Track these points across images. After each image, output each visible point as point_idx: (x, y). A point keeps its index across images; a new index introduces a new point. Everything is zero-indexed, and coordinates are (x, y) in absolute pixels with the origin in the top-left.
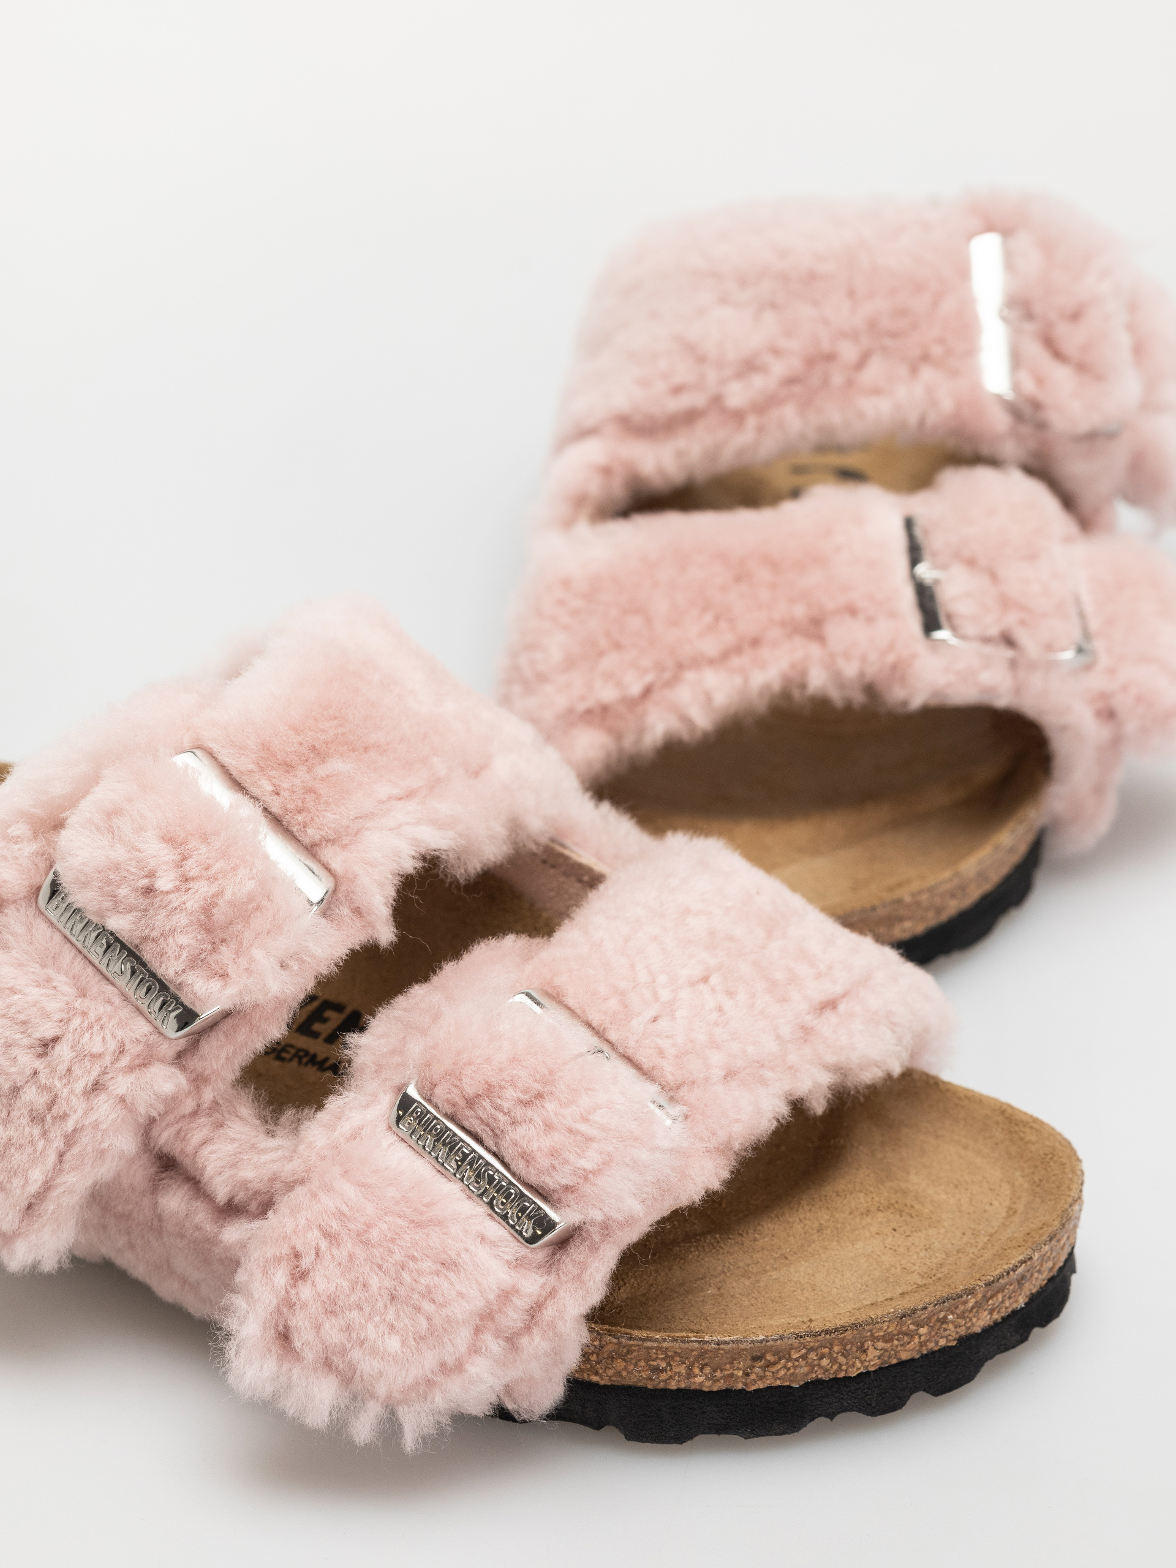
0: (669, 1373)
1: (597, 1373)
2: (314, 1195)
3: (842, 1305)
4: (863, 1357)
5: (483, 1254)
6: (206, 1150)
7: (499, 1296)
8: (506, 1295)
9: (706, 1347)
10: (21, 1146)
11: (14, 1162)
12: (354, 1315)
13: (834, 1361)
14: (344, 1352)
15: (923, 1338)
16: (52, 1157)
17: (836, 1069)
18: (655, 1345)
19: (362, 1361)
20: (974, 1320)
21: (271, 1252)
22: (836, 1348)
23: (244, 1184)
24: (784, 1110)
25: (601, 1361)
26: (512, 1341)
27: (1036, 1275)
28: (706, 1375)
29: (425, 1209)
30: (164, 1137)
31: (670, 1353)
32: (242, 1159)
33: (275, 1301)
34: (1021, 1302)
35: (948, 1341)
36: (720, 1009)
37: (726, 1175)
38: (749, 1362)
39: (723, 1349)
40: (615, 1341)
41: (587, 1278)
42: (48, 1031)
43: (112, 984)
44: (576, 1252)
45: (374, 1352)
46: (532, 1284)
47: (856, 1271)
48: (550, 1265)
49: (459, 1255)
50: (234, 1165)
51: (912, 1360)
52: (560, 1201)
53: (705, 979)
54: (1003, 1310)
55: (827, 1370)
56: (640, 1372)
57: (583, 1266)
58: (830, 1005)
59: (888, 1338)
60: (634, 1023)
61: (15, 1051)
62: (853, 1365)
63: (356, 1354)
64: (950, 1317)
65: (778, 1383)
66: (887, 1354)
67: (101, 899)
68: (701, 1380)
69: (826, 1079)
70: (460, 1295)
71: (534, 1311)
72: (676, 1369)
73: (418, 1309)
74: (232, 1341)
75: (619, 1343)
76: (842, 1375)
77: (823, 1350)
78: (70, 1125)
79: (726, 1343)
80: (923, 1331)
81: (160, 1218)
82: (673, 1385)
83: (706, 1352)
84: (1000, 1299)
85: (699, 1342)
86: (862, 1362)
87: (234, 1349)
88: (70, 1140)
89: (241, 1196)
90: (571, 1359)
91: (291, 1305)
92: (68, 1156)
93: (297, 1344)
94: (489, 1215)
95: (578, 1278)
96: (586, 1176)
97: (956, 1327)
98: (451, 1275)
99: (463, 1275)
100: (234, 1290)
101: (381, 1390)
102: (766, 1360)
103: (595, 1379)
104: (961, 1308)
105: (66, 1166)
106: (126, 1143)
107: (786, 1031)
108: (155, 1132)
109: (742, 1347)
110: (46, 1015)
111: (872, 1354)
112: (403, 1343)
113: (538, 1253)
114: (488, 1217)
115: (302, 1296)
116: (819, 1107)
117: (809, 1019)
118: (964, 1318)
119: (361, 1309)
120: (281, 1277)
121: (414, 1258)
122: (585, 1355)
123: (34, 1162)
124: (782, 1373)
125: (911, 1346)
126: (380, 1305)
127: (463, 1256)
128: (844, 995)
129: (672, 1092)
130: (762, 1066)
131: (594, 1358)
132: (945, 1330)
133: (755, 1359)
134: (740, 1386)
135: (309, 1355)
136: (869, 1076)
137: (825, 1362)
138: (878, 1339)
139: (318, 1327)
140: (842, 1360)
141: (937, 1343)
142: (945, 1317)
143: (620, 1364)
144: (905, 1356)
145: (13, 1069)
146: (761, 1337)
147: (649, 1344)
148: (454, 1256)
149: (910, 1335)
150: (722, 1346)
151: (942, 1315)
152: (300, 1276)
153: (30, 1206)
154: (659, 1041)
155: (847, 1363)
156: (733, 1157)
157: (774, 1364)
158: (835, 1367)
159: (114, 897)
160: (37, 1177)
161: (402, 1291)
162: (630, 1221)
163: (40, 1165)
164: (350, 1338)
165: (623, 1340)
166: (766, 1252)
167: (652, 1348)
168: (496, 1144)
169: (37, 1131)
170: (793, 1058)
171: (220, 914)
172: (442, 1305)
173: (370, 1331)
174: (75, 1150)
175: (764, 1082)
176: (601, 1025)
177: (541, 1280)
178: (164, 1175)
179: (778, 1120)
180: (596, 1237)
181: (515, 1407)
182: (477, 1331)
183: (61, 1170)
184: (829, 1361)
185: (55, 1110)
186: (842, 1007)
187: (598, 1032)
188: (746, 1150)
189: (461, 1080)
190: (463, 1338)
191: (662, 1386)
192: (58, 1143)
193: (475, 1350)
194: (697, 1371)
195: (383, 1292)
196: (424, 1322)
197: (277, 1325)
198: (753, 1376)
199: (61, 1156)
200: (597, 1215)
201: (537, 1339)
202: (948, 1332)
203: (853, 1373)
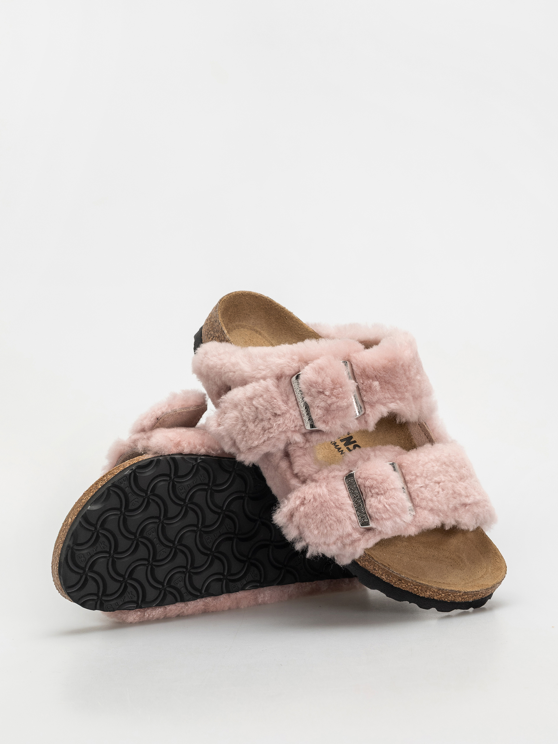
0: (377, 572)
1: (360, 562)
2: (316, 486)
3: (428, 577)
4: (425, 593)
5: (348, 522)
6: (298, 459)
7: (347, 534)
8: (350, 535)
9: (389, 571)
10: (256, 434)
11: (252, 436)
12: (310, 520)
13: (418, 590)
14: (304, 527)
15: (442, 596)
16: (262, 441)
17: (457, 521)
18: (378, 564)
19: (306, 532)
20: (457, 599)
21: (299, 494)
22: (420, 588)
23: (303, 472)
24: (440, 525)
25: (363, 560)
26: (344, 545)
27: (478, 596)
28: (386, 577)
29: (341, 504)
30: (291, 449)
31: (380, 568)
32: (305, 466)
33: (294, 506)
34: (471, 600)
35: (448, 600)
36: (438, 492)
37: (417, 533)
38: (397, 580)
39: (393, 574)
40: (369, 557)
41: (369, 541)
42: (279, 412)
43: (298, 407)
44: (370, 534)
45: (310, 531)
46: (356, 535)
47: (436, 571)
48: (362, 534)
49: (342, 520)
50: (302, 466)
51: (437, 600)
52: (373, 520)
53: (439, 483)
54: (466, 600)
55: (415, 592)
56: (370, 568)
57: (370, 538)
58: (465, 505)
59: (434, 592)
60: (416, 485)
61: (267, 411)
62: (422, 594)
63: (306, 529)
64: (451, 595)
65: (402, 588)
66: (431, 595)
67: (306, 389)
68: (384, 577)
69: (453, 523)
70: (338, 529)
71: (353, 542)
72: (379, 572)
73: (326, 527)
74: (279, 509)
75: (369, 559)
76: (418, 594)
77: (417, 587)
78: (271, 436)
79: (394, 573)
80: (443, 595)
81: (278, 467)
82: (377, 575)
83: (389, 572)
84: (466, 597)
85: (388, 569)
86: (424, 594)
87: (279, 511)
88: (269, 439)
89: (300, 474)
90: (357, 557)
91: (297, 510)
92: (266, 442)
93: (294, 519)
94: (355, 514)
95: (367, 541)
96: (382, 519)
97: (451, 598)
98: (338, 524)
99: (341, 525)
100: (286, 498)
101: (307, 541)
102: (402, 582)
103: (359, 563)
104: (455, 594)
105: (264, 444)
106: (282, 446)
107: (451, 506)
108: (289, 446)
109: (398, 576)
110: (280, 409)
111: (428, 593)
112: (318, 533)
113: (362, 529)
114: (354, 514)
115: (301, 510)
116: (447, 528)
117: (457, 506)
118: (454, 597)
119: (313, 520)
120: (298, 502)
121: (331, 515)
122: (360, 557)
123: (257, 439)
124: (404, 586)
125: (438, 597)
126: (318, 522)
127: (343, 521)
128: (469, 504)
129: (415, 506)
130: (441, 512)
131: (362, 558)
132: (449, 597)
133: (399, 580)
134: (392, 584)
135: (295, 523)
136: (463, 527)
137: (415, 589)
138: (431, 591)
139: (300, 518)
140: (420, 591)
141: (445, 599)
142: (450, 594)
143: (367, 563)
144: (436, 598)
145: (265, 415)
146: (403, 576)
147: (376, 563)
148: (341, 519)
149: (439, 594)
150: (393, 573)
151: (449, 594)
152: (302, 504)
153: (250, 449)
154: (419, 493)
155: (421, 593)
156: (421, 530)
157: (403, 583)
158: (417, 592)
159: (309, 390)
160: (256, 443)
161: (325, 521)
162: (387, 534)
163: (258, 441)
164: (306, 525)
165: (371, 559)
166: (417, 554)
167: (376, 564)
168: (365, 498)
169: (262, 433)
170: (449, 514)
171: (334, 407)
172: (332, 530)
173: (312, 526)
174: (269, 442)
175: (439, 516)
176: (407, 481)
177: (359, 536)
178: (285, 457)
179: (437, 526)
180: (377, 533)
181: (337, 559)
182: (337, 539)
183: (263, 445)
184: (416, 590)
185: (270, 430)
186: (467, 507)
187: (406, 482)
188: (425, 529)
189: (366, 481)
190: (333, 539)
191: (374, 574)
192: (265, 438)
193: (335, 543)
194: (384, 575)
195: (320, 519)
196: (326, 531)
197: (291, 512)
198: (397, 583)
199: (264, 441)
200: (380, 529)
201: (351, 548)
202: (449, 598)
203: (421, 596)
